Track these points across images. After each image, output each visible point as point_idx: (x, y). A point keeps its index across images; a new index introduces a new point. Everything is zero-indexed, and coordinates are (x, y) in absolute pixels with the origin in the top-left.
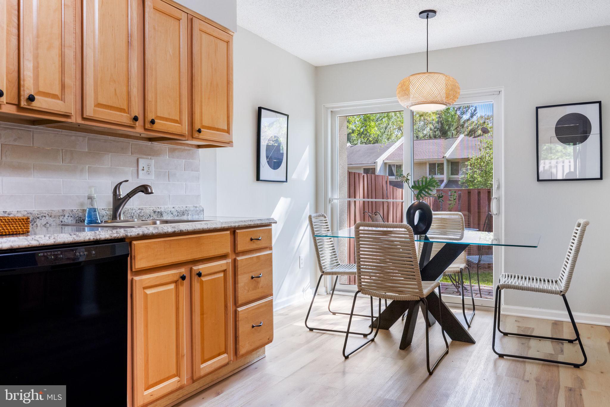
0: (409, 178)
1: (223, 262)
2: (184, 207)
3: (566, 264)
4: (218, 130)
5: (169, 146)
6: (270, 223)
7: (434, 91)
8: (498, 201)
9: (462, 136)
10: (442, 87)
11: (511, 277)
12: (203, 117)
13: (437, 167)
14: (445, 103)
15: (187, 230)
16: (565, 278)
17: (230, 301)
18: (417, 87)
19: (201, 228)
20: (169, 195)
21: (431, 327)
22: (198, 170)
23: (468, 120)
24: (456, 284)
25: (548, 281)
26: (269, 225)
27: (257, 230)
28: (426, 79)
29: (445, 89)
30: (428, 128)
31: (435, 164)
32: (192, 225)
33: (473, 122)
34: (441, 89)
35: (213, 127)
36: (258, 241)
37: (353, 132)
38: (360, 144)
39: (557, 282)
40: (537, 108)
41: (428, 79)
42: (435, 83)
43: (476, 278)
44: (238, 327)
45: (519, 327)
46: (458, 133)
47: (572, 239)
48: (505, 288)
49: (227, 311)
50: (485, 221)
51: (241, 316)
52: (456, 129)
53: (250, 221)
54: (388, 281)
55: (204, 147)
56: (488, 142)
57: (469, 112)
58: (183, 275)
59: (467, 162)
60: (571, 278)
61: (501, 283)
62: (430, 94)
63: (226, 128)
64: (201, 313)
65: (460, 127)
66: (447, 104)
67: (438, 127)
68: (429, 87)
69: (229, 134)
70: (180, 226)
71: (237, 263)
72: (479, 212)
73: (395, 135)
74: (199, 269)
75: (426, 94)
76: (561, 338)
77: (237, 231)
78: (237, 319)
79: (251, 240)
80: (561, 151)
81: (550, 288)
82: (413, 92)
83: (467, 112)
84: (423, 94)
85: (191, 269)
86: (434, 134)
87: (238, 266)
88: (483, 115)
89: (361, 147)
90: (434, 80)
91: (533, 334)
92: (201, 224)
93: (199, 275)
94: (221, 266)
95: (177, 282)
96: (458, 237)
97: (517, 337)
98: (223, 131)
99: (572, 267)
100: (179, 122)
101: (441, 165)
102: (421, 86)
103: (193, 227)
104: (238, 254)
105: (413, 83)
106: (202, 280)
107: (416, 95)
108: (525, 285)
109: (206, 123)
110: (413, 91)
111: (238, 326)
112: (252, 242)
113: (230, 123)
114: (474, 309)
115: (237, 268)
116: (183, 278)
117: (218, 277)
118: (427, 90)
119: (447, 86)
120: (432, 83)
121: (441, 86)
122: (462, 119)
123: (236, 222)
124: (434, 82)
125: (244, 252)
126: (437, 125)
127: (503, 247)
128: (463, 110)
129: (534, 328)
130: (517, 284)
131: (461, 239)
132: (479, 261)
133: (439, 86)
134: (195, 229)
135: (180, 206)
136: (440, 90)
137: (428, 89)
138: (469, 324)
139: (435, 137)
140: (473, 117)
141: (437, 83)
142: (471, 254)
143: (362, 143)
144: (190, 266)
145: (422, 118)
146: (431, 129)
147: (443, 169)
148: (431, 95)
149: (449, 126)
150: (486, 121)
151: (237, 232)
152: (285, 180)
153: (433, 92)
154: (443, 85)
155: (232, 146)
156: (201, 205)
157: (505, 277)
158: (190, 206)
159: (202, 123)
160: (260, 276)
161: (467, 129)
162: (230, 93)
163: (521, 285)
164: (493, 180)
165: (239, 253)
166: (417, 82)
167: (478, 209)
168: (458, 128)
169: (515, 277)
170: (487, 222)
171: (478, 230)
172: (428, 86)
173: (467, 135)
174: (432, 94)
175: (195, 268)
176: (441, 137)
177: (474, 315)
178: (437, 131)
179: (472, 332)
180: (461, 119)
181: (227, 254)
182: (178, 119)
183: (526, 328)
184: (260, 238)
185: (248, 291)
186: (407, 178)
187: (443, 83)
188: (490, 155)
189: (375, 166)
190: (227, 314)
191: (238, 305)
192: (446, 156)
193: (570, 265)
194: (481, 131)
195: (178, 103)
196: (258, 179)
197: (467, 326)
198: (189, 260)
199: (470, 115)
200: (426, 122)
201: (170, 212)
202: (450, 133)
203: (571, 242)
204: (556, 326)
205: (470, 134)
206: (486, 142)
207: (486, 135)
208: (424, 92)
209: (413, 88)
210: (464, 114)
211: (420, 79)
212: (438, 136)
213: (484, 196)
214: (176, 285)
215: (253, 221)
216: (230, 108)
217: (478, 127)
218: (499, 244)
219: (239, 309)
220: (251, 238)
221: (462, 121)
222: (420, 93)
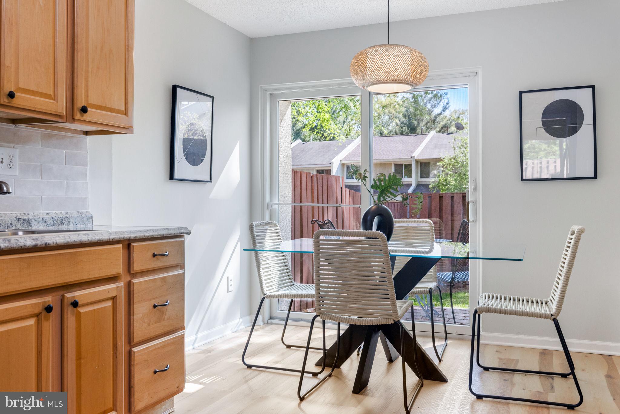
0: (367, 175)
1: (113, 286)
2: (64, 213)
3: (558, 281)
4: (111, 110)
5: (42, 131)
6: (181, 233)
7: (396, 67)
8: (475, 205)
9: (433, 133)
10: (406, 63)
11: (493, 298)
12: (89, 92)
13: (404, 169)
14: (410, 83)
15: (56, 242)
16: (557, 298)
17: (121, 339)
18: (375, 62)
19: (77, 240)
20: (42, 197)
21: (394, 363)
22: (85, 165)
23: (440, 114)
24: (425, 307)
25: (537, 302)
26: (181, 235)
27: (162, 243)
28: (387, 52)
29: (410, 65)
30: (394, 124)
31: (402, 165)
32: (64, 237)
33: (446, 117)
34: (405, 64)
35: (104, 105)
36: (165, 257)
37: (304, 127)
38: (313, 141)
39: (548, 303)
40: (521, 93)
41: (389, 52)
42: (398, 58)
43: (449, 300)
44: (132, 374)
45: (500, 359)
46: (429, 129)
47: (565, 250)
48: (484, 312)
49: (117, 353)
50: (460, 231)
51: (137, 359)
52: (426, 124)
53: (153, 230)
54: (355, 302)
55: (93, 134)
56: (463, 140)
57: (441, 105)
58: (49, 305)
59: (439, 163)
60: (563, 299)
61: (480, 306)
62: (391, 70)
63: (123, 109)
64: (77, 356)
65: (430, 122)
66: (413, 84)
67: (405, 122)
68: (390, 63)
69: (128, 116)
70: (45, 237)
71: (132, 287)
72: (452, 220)
73: (355, 130)
74: (74, 297)
75: (387, 71)
76: (550, 372)
77: (133, 244)
78: (132, 363)
79: (154, 255)
80: (545, 150)
81: (538, 311)
82: (370, 68)
83: (439, 105)
84: (383, 71)
85: (63, 296)
86: (400, 130)
87: (133, 291)
88: (457, 109)
89: (313, 145)
90: (397, 54)
91: (517, 368)
92: (78, 235)
93: (75, 304)
94: (109, 292)
95: (39, 316)
96: (427, 250)
97: (498, 372)
98: (118, 112)
99: (565, 285)
100: (53, 97)
101: (408, 167)
102: (381, 60)
103: (65, 239)
104: (134, 275)
105: (371, 56)
106: (78, 310)
107: (374, 72)
108: (509, 308)
109: (94, 99)
110: (371, 66)
111: (132, 372)
112: (155, 259)
113: (130, 101)
114: (446, 338)
115: (132, 294)
116: (49, 309)
117: (104, 308)
118: (388, 66)
119: (412, 62)
120: (394, 57)
121: (405, 61)
122: (433, 113)
123: (132, 232)
124: (397, 56)
125: (143, 272)
126: (404, 119)
127: (481, 260)
128: (434, 103)
129: (518, 360)
130: (499, 306)
131: (430, 252)
132: (453, 279)
133: (403, 61)
134: (68, 242)
135: (57, 212)
136: (404, 66)
137: (389, 64)
138: (440, 358)
139: (402, 134)
140: (445, 110)
141: (400, 58)
142: (443, 270)
143: (315, 139)
144: (61, 293)
145: (387, 111)
146: (397, 125)
147: (411, 171)
148: (392, 72)
149: (418, 121)
150: (461, 116)
151: (133, 246)
152: (209, 179)
153: (395, 69)
154: (408, 60)
155: (132, 132)
156: (89, 210)
157: (485, 299)
158: (73, 212)
159: (88, 101)
160: (166, 303)
161: (439, 124)
162: (130, 63)
163: (503, 308)
164: (469, 184)
165: (136, 273)
166: (375, 56)
167: (452, 216)
168: (428, 124)
169: (497, 298)
170: (461, 232)
171: (451, 241)
172: (389, 61)
173: (440, 131)
174: (394, 70)
175: (68, 295)
176: (408, 134)
177: (447, 345)
178: (404, 126)
179: (443, 368)
180: (431, 113)
181: (117, 275)
182: (52, 93)
183: (509, 360)
184: (166, 254)
185: (149, 325)
186: (365, 175)
187: (407, 57)
188: (465, 154)
189: (330, 167)
190: (117, 357)
191: (133, 344)
192: (414, 156)
193: (562, 282)
194: (456, 127)
195: (51, 71)
196: (172, 177)
197: (438, 360)
198: (59, 284)
199: (442, 109)
200: (392, 116)
201: (43, 219)
202: (419, 129)
203: (563, 254)
204: (544, 356)
205: (442, 130)
206: (461, 140)
207: (460, 132)
208: (384, 68)
209: (371, 63)
210: (435, 107)
211: (379, 52)
212: (405, 133)
213: (458, 200)
214: (38, 320)
215: (156, 230)
216: (130, 83)
217: (451, 122)
218: (476, 257)
219: (135, 349)
220: (154, 253)
221: (432, 115)
222: (379, 70)
